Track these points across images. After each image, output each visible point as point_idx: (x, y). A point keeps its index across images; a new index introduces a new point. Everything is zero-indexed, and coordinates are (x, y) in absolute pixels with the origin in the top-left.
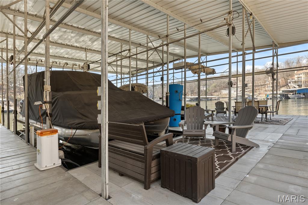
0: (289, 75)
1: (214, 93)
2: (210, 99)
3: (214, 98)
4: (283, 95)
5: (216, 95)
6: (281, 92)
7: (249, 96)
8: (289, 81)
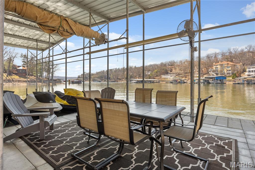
0: (210, 66)
1: (156, 77)
2: (152, 81)
3: (155, 81)
4: (206, 81)
5: (157, 79)
6: (204, 78)
7: (181, 80)
8: (209, 70)
